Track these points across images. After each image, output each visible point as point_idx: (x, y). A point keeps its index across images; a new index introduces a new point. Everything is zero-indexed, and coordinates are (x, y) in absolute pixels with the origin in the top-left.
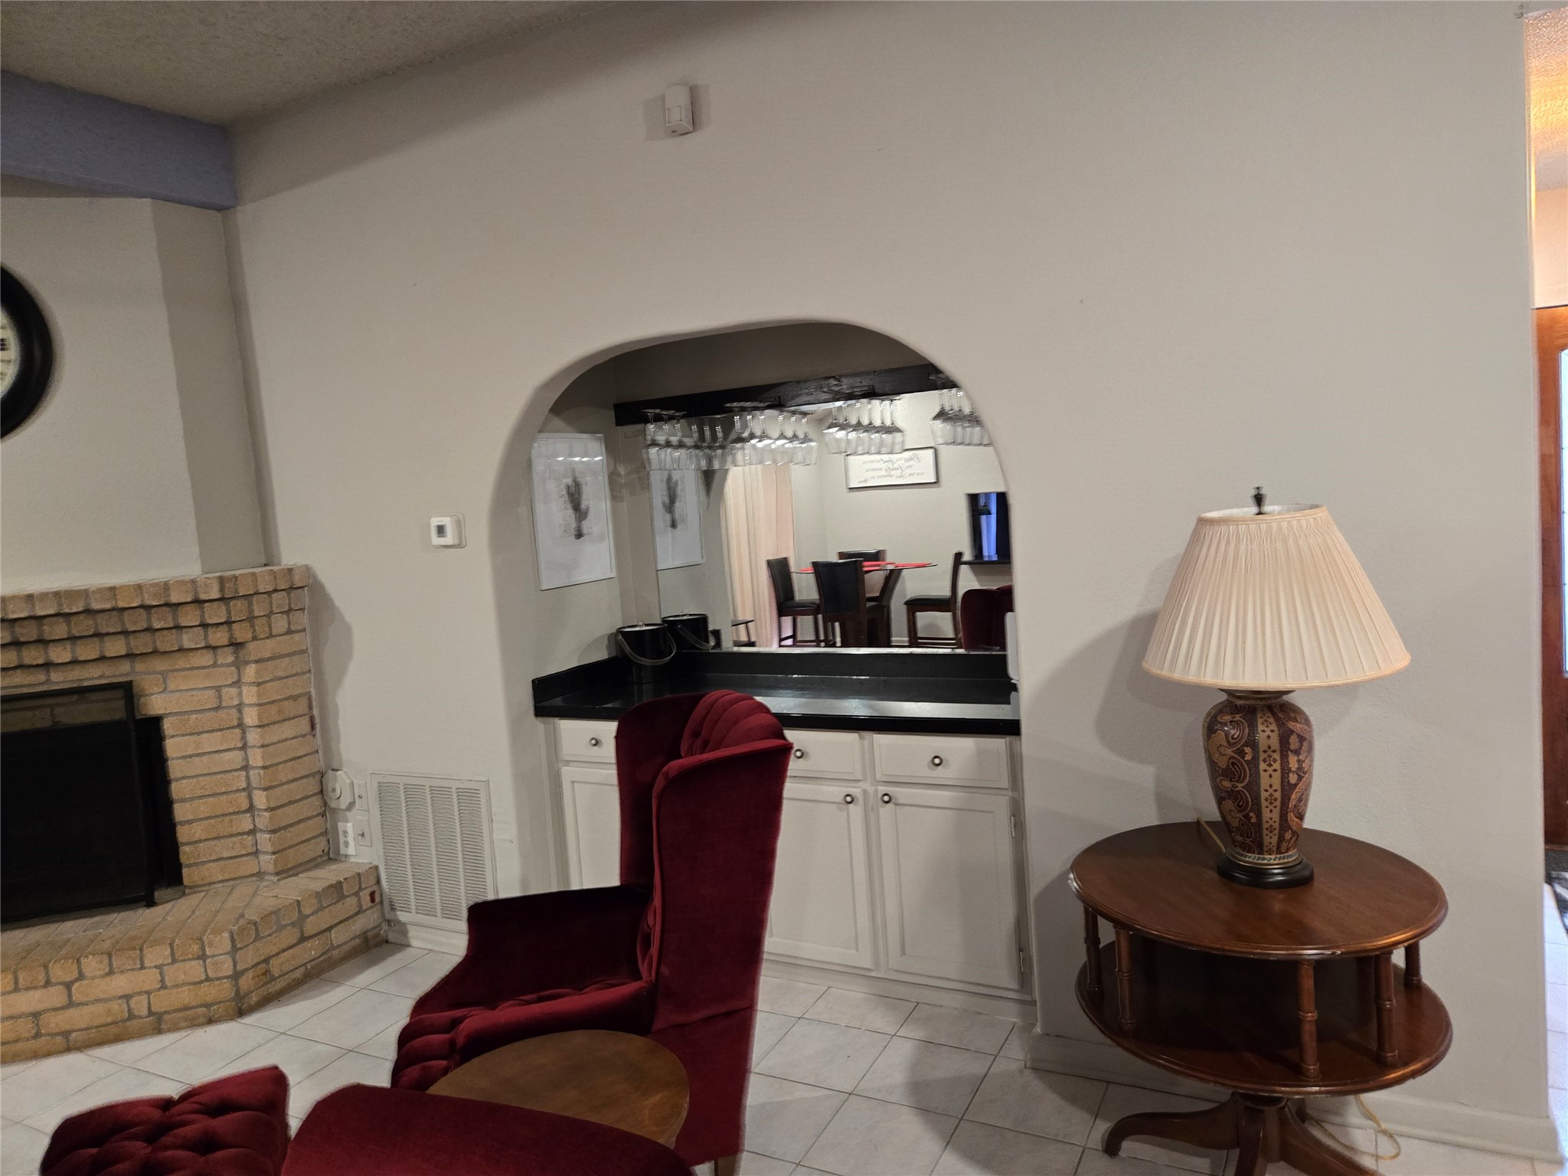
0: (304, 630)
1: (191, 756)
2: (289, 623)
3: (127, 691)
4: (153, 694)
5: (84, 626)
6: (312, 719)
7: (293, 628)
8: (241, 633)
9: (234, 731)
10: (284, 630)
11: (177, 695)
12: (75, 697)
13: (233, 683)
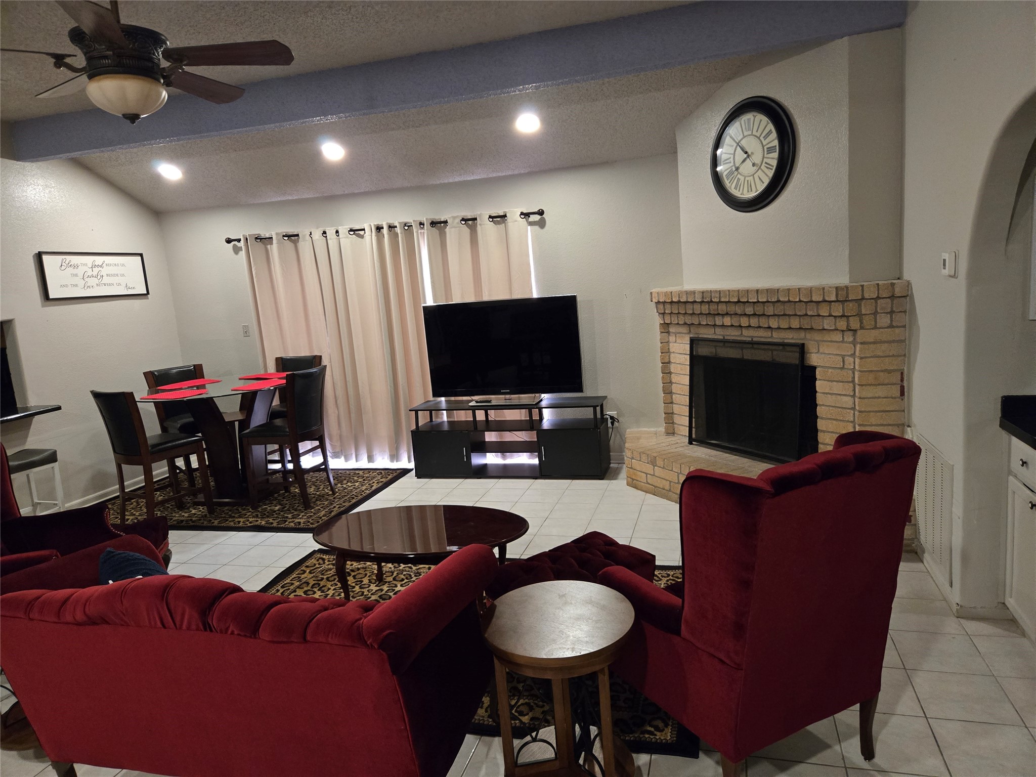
0: (904, 327)
1: (827, 393)
2: (891, 321)
3: (802, 349)
4: (813, 353)
5: (779, 309)
6: (902, 388)
7: (894, 324)
8: (854, 323)
9: (850, 384)
10: (886, 325)
11: (823, 355)
12: (781, 347)
13: (852, 354)
